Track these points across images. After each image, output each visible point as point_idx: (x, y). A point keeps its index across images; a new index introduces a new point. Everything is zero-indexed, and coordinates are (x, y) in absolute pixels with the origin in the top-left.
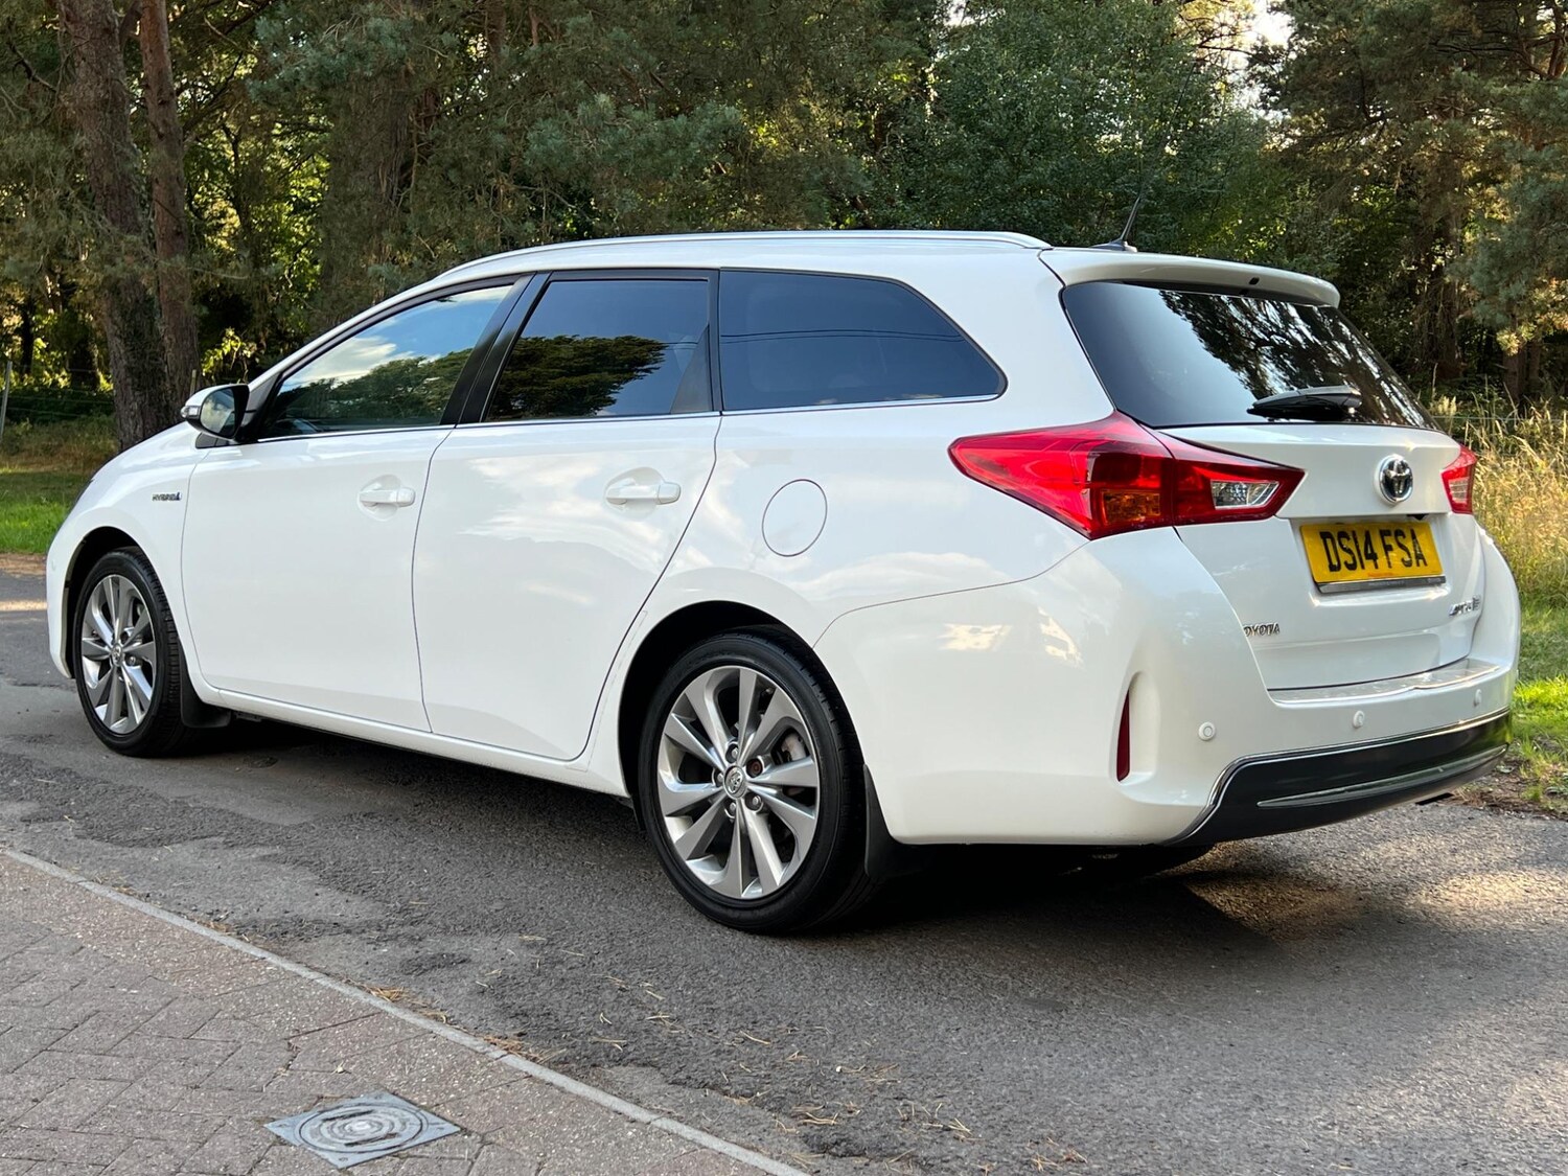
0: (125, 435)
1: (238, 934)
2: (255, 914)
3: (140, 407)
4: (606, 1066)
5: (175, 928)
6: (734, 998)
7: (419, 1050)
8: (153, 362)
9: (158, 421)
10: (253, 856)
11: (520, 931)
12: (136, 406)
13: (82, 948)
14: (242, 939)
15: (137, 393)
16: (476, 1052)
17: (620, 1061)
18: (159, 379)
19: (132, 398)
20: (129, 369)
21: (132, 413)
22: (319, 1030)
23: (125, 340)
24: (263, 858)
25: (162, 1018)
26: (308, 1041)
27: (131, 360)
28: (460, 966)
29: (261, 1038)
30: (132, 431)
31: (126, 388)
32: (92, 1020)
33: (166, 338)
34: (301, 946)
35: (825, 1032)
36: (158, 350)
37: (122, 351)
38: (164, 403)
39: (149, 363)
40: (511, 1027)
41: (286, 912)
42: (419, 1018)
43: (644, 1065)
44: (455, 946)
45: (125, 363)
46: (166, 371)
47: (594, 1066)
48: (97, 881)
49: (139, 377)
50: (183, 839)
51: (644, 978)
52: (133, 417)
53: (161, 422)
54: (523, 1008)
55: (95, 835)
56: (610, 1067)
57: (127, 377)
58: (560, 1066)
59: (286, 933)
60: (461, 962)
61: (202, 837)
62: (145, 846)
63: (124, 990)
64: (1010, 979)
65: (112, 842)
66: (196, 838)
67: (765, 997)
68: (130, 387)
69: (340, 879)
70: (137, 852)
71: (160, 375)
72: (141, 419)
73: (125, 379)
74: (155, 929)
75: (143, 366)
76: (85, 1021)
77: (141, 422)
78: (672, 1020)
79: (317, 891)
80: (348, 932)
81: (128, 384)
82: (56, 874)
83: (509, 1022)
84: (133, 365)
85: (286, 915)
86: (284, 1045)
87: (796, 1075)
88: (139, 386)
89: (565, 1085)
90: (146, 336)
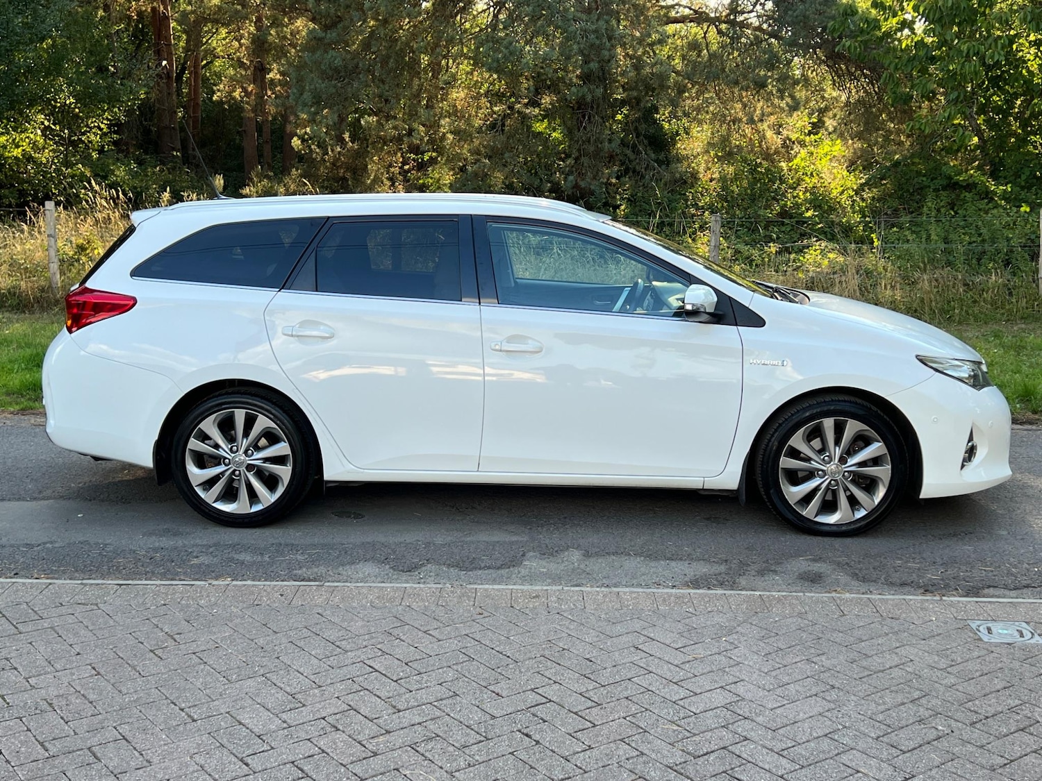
4: (981, 591)
28: (824, 575)
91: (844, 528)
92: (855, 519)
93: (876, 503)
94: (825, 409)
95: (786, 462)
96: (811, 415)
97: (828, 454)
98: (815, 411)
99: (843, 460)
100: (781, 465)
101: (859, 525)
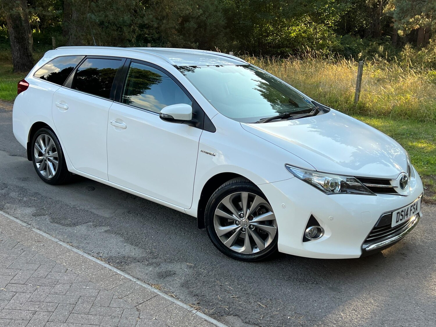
0: (15, 56)
1: (109, 263)
2: (110, 254)
3: (19, 48)
4: (225, 316)
5: (90, 260)
6: (252, 289)
7: (172, 310)
8: (22, 35)
9: (24, 52)
10: (103, 230)
11: (186, 261)
12: (17, 48)
13: (67, 269)
14: (110, 265)
15: (18, 44)
16: (189, 311)
17: (228, 314)
18: (24, 40)
19: (16, 46)
20: (15, 37)
21: (17, 50)
22: (143, 302)
23: (14, 29)
24: (106, 231)
25: (99, 299)
26: (141, 307)
27: (16, 34)
28: (174, 275)
29: (128, 306)
30: (17, 55)
31: (14, 43)
32: (80, 300)
33: (25, 28)
34: (127, 267)
35: (280, 302)
36: (23, 31)
37: (13, 32)
38: (26, 47)
39: (21, 36)
40: (194, 300)
41: (119, 253)
42: (169, 297)
43: (235, 316)
44: (170, 267)
45: (14, 35)
46: (26, 38)
47: (222, 316)
48: (62, 241)
49: (18, 40)
50: (81, 224)
51: (225, 281)
52: (17, 51)
53: (25, 52)
54: (196, 293)
55: (55, 222)
56: (226, 316)
57: (15, 39)
58: (212, 316)
59: (122, 262)
60: (174, 274)
61: (86, 223)
62: (71, 226)
63: (85, 287)
64: (323, 279)
65: (61, 224)
66: (84, 223)
67: (260, 289)
68: (15, 43)
69: (131, 241)
70: (69, 229)
71: (24, 39)
72: (19, 51)
73: (14, 40)
74: (85, 261)
75: (19, 36)
76: (78, 300)
77: (19, 53)
78: (238, 298)
79: (125, 245)
80: (139, 262)
81: (15, 41)
82: (50, 238)
83: (193, 298)
84: (16, 36)
85: (119, 254)
86: (135, 308)
87: (278, 320)
88: (18, 42)
89: (216, 324)
90: (20, 27)
91: (245, 257)
92: (253, 253)
93: (266, 247)
94: (244, 186)
95: (219, 212)
96: (235, 188)
97: (243, 212)
98: (238, 186)
99: (250, 218)
100: (216, 213)
101: (253, 257)
